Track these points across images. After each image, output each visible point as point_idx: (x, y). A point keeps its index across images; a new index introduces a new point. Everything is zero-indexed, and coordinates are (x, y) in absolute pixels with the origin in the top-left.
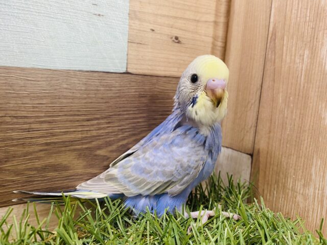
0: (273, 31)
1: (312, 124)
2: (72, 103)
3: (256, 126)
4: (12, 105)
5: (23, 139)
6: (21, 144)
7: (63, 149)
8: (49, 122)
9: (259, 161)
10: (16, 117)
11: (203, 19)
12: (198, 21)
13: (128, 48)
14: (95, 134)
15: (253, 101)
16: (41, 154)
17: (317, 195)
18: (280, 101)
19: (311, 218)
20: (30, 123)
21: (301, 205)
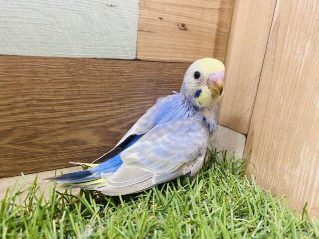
0: (276, 21)
1: (305, 113)
2: (88, 87)
3: (253, 110)
4: (37, 90)
5: (47, 118)
6: (46, 123)
7: (82, 127)
8: (69, 104)
9: (253, 141)
10: (41, 101)
11: (209, 7)
12: (204, 9)
13: (137, 36)
14: (109, 114)
15: (252, 87)
16: (63, 131)
17: (302, 177)
18: (277, 90)
19: (295, 195)
20: (53, 105)
21: (287, 183)
